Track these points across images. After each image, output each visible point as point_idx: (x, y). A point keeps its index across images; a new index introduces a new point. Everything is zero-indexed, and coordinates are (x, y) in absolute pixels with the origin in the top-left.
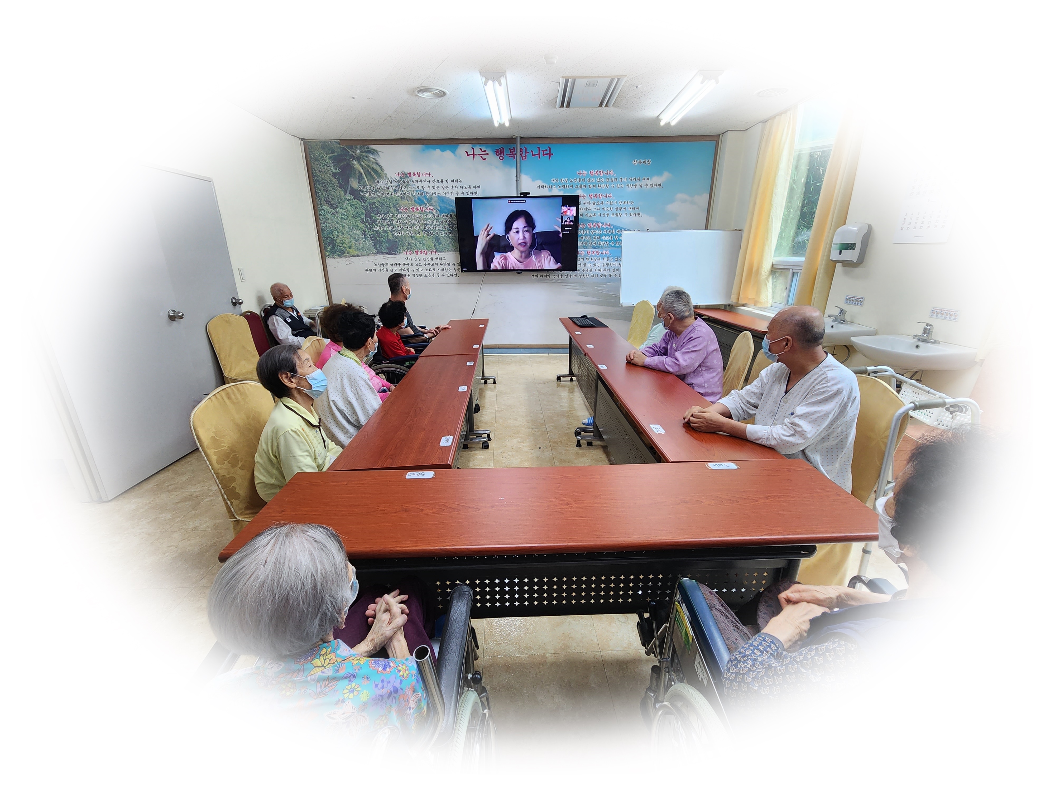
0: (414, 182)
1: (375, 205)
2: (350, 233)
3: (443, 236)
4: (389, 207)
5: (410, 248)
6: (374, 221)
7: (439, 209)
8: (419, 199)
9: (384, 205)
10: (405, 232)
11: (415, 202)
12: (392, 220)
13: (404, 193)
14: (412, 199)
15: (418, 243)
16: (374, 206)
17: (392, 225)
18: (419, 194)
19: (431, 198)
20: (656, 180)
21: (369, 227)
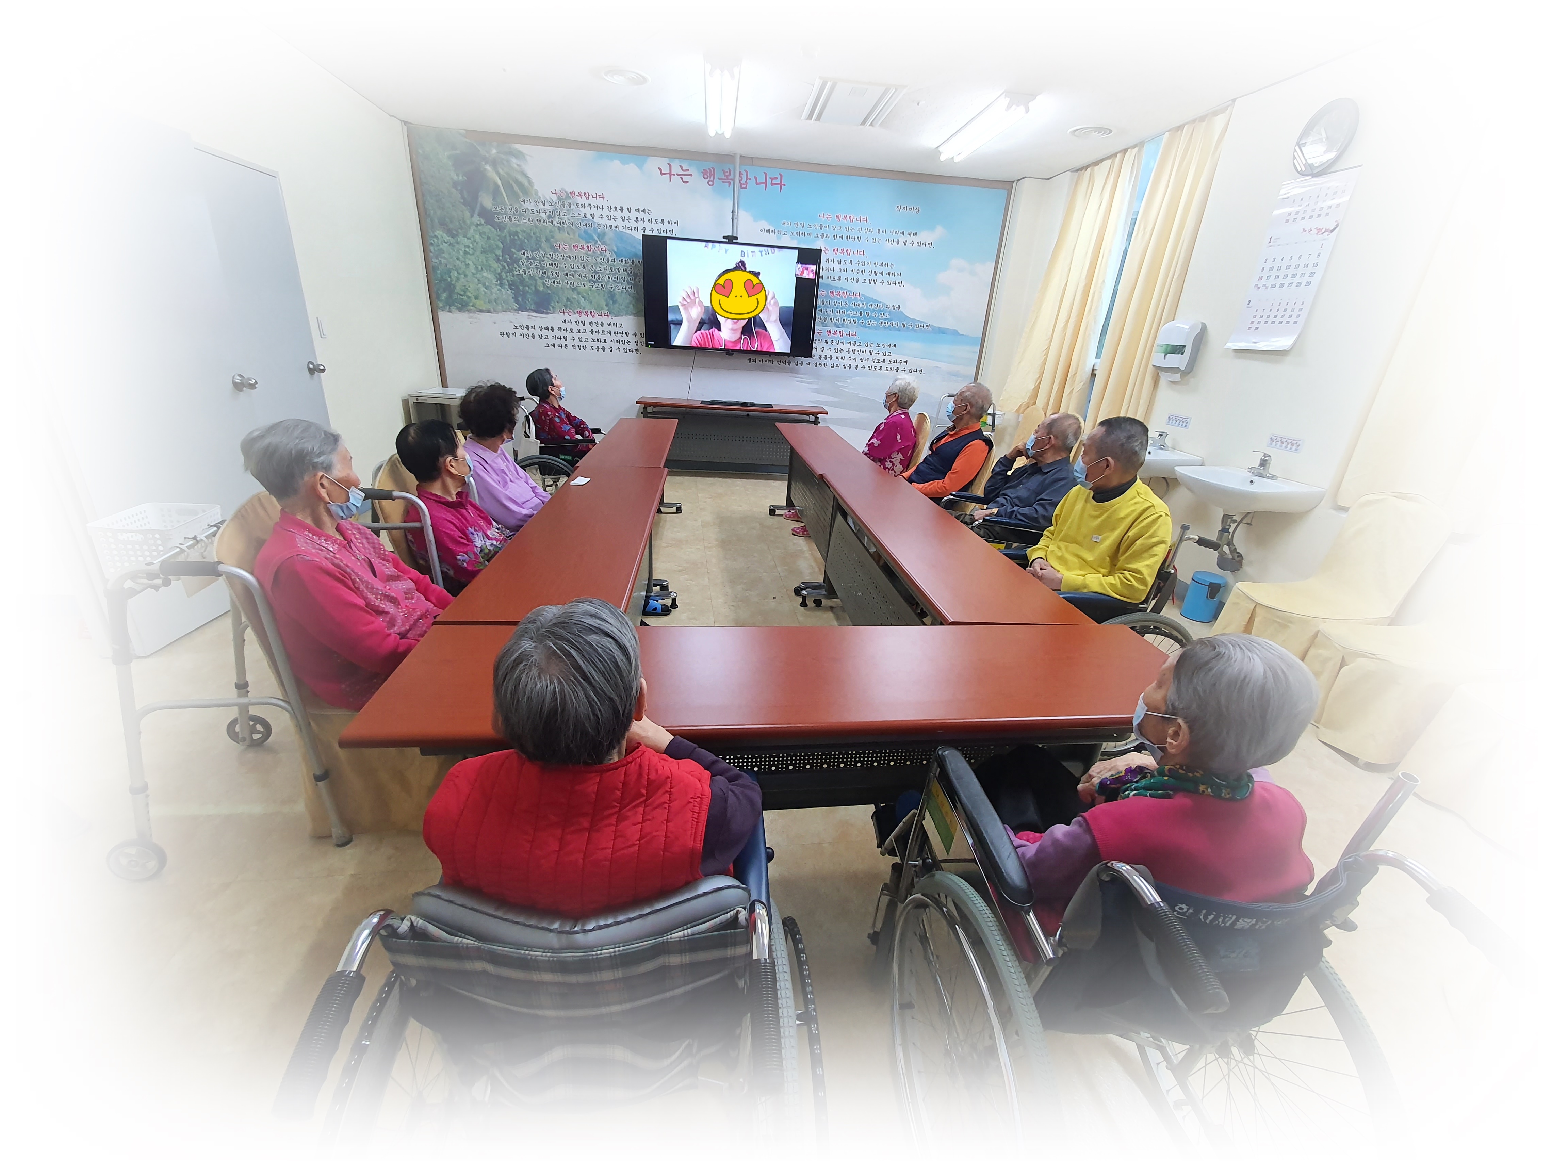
0: (580, 206)
1: (518, 236)
2: (478, 276)
3: (620, 291)
4: (538, 241)
5: (569, 306)
6: (516, 261)
7: (616, 250)
8: (586, 232)
9: (531, 237)
10: (563, 281)
11: (579, 236)
12: (543, 261)
13: (563, 222)
14: (574, 234)
15: (583, 299)
16: (516, 237)
17: (543, 268)
18: (586, 225)
19: (604, 234)
20: (925, 236)
21: (507, 268)
